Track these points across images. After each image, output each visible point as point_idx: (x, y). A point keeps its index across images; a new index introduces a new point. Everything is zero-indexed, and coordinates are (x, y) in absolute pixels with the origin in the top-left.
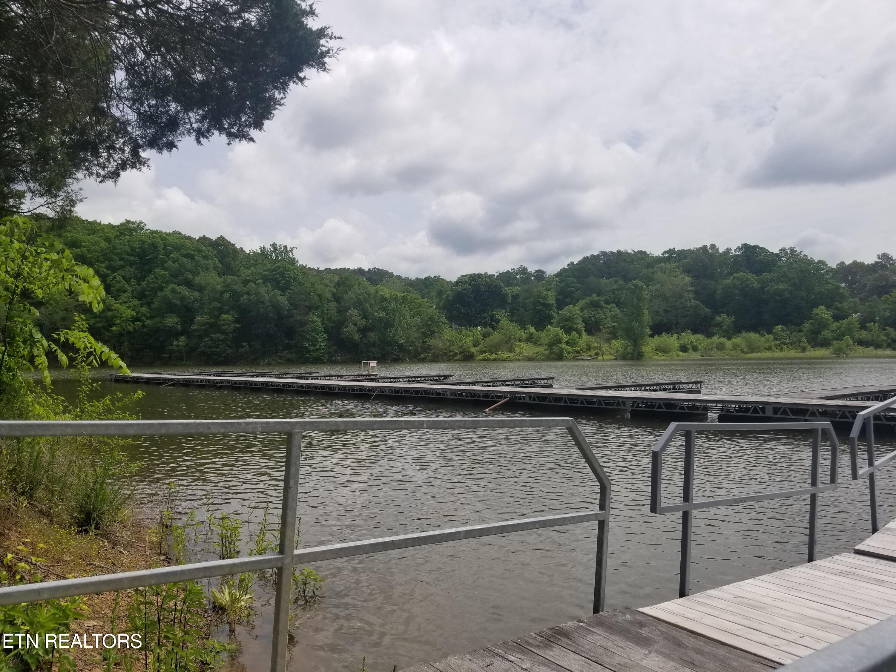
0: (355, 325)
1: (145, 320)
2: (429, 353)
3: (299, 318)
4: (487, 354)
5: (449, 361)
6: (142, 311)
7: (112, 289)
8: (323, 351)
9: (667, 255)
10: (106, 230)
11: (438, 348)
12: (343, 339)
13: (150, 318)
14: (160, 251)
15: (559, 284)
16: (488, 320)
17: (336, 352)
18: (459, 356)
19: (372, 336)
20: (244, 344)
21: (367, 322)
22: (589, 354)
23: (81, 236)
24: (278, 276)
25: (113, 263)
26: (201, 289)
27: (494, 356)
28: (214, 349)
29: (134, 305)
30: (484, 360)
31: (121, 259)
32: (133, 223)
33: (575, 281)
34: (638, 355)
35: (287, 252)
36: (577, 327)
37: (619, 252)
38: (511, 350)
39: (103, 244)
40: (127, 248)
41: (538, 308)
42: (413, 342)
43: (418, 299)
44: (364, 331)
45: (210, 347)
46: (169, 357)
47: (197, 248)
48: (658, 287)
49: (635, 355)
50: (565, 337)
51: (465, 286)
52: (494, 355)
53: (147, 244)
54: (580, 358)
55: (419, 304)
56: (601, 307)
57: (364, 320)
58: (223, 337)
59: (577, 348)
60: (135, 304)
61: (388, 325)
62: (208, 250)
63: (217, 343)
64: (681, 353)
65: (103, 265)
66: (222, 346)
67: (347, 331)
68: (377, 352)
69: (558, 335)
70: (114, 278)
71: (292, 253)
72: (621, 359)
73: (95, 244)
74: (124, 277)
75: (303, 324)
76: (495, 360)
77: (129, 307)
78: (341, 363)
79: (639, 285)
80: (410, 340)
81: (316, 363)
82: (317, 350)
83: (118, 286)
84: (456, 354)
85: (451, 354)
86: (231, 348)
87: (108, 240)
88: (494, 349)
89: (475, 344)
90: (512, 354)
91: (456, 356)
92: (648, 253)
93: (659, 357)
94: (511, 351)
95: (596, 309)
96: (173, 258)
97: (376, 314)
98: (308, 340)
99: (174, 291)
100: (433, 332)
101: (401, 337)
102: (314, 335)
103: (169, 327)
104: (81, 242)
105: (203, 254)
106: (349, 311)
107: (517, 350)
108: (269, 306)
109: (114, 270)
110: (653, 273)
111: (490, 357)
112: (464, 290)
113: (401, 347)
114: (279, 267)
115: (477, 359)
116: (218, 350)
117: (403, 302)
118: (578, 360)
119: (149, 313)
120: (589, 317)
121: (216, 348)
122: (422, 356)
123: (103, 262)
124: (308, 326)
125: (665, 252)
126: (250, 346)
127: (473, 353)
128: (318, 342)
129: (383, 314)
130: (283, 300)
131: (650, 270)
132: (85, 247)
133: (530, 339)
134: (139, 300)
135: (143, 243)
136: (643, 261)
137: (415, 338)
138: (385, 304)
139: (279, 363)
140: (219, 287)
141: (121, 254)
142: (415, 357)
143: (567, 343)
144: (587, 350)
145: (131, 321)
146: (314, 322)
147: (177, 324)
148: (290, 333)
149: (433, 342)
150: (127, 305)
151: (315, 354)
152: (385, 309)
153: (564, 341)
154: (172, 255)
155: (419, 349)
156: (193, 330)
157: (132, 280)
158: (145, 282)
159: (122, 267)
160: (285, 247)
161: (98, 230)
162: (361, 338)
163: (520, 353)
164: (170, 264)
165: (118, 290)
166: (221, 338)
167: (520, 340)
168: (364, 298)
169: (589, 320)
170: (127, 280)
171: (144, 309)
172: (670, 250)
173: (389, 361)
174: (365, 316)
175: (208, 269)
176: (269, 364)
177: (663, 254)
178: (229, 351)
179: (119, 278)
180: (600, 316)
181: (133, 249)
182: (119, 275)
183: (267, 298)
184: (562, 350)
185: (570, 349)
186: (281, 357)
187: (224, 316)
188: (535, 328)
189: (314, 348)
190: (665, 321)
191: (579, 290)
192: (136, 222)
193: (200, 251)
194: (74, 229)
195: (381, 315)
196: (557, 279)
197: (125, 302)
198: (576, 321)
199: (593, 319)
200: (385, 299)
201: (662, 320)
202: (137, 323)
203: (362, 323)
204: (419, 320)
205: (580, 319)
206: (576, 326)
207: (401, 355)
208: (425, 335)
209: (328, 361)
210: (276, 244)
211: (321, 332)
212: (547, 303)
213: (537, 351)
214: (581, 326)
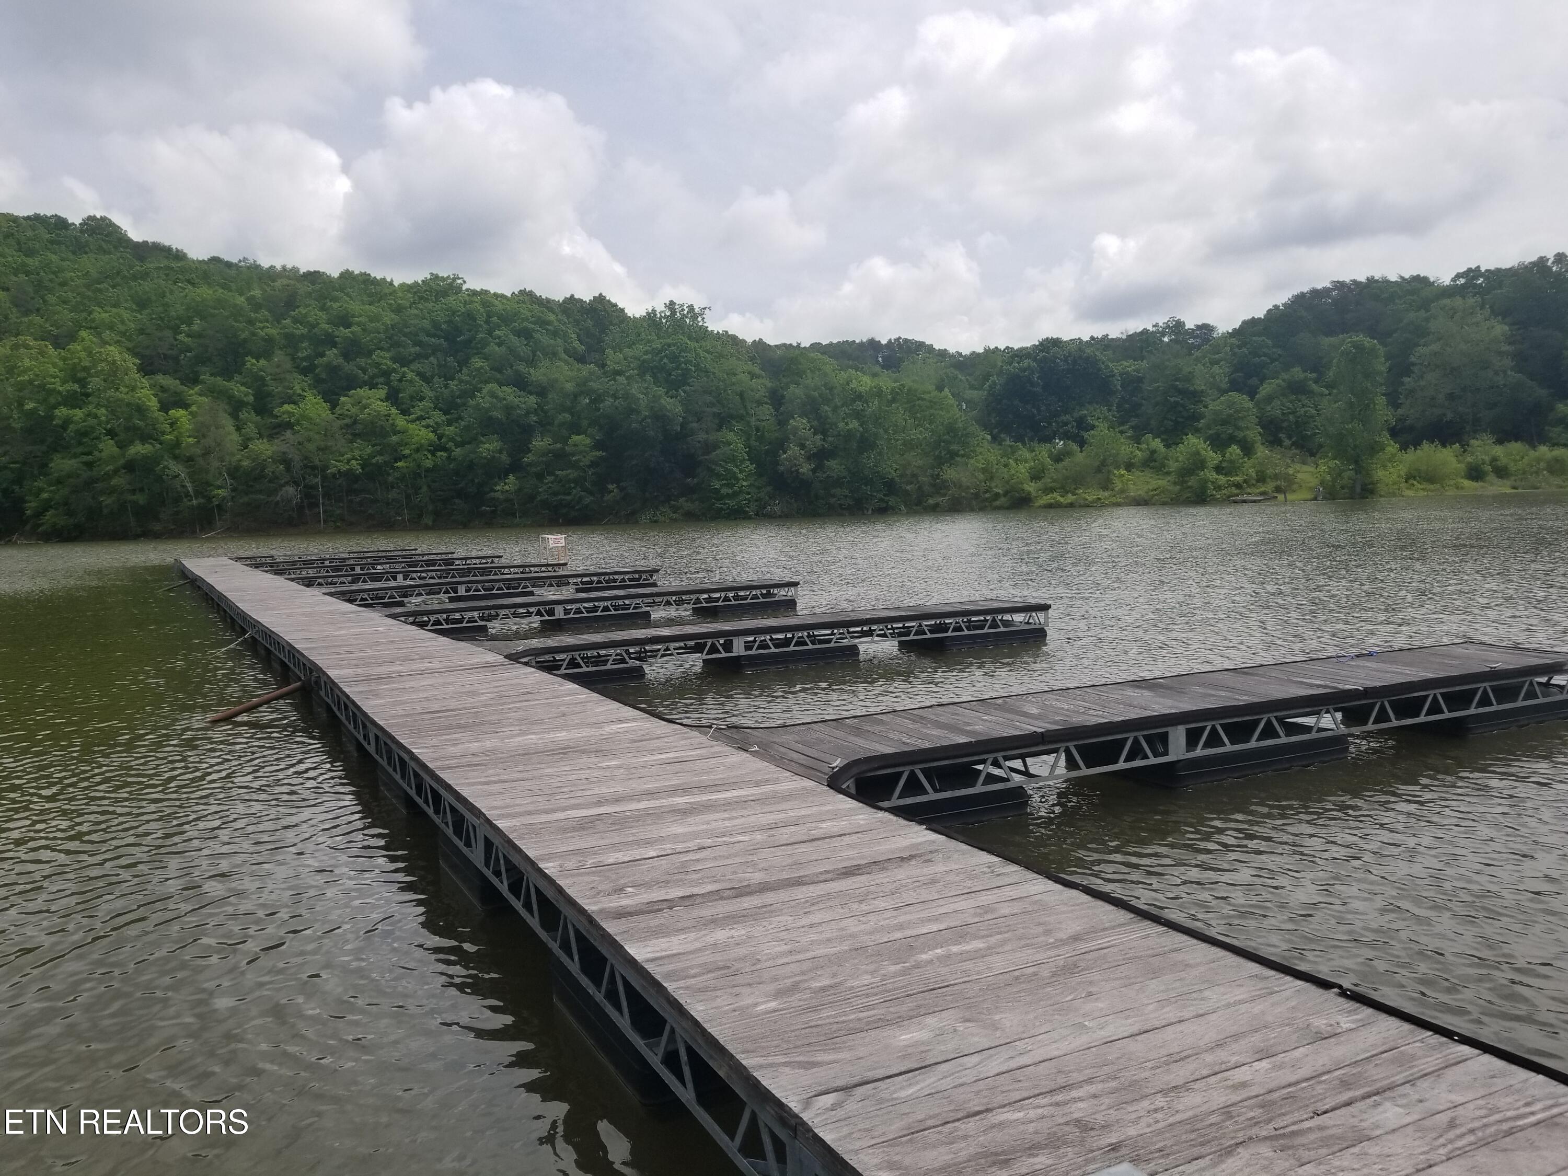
0: (802, 446)
1: (453, 448)
2: (945, 495)
3: (702, 436)
4: (1055, 495)
5: (982, 509)
6: (447, 433)
7: (401, 395)
8: (747, 497)
9: (1463, 281)
10: (400, 294)
11: (961, 486)
12: (783, 473)
13: (461, 444)
14: (481, 326)
15: (1237, 350)
16: (1072, 428)
17: (770, 498)
18: (1002, 501)
19: (835, 466)
20: (610, 487)
21: (824, 440)
22: (1262, 489)
23: (355, 307)
24: (665, 360)
25: (402, 350)
26: (542, 392)
27: (1070, 498)
28: (563, 497)
29: (436, 423)
30: (1050, 506)
31: (416, 344)
32: (443, 279)
33: (1270, 342)
34: (1362, 490)
35: (694, 317)
36: (1245, 436)
37: (1371, 281)
38: (1106, 485)
39: (389, 318)
40: (426, 324)
41: (1172, 400)
42: (914, 476)
43: (929, 393)
44: (819, 457)
45: (555, 494)
46: (494, 512)
47: (540, 318)
48: (1435, 347)
49: (1358, 489)
50: (1213, 457)
51: (1026, 363)
52: (1070, 495)
53: (459, 316)
54: (1239, 498)
55: (931, 401)
56: (1310, 393)
57: (819, 437)
58: (576, 474)
59: (1238, 479)
60: (439, 420)
61: (866, 444)
62: (559, 321)
63: (567, 486)
64: (1467, 483)
65: (387, 355)
66: (574, 491)
67: (786, 459)
68: (846, 496)
69: (1198, 453)
70: (404, 375)
71: (703, 319)
72: (1324, 498)
73: (374, 318)
74: (420, 374)
75: (710, 447)
76: (1071, 505)
77: (427, 427)
78: (780, 517)
79: (1367, 345)
80: (908, 472)
81: (736, 519)
82: (735, 495)
83: (410, 390)
84: (997, 496)
85: (987, 495)
86: (591, 493)
87: (398, 310)
88: (1072, 483)
89: (1036, 476)
90: (1106, 494)
91: (996, 500)
92: (1432, 280)
93: (1418, 491)
94: (1105, 488)
95: (1299, 397)
96: (499, 337)
97: (841, 425)
98: (718, 476)
99: (493, 395)
100: (953, 455)
101: (890, 466)
102: (730, 466)
103: (485, 458)
104: (353, 316)
105: (549, 327)
106: (791, 421)
107: (1118, 485)
108: (646, 417)
109: (404, 362)
110: (1427, 320)
111: (1062, 500)
112: (1024, 370)
113: (890, 487)
114: (669, 346)
115: (1037, 504)
116: (568, 498)
117: (894, 400)
118: (1235, 502)
119: (461, 436)
120: (1283, 414)
121: (565, 494)
122: (931, 501)
123: (388, 350)
124: (718, 452)
125: (1458, 276)
126: (622, 489)
127: (1029, 493)
128: (737, 479)
129: (854, 424)
130: (672, 405)
131: (1423, 313)
132: (358, 324)
133: (1152, 463)
134: (445, 414)
135: (454, 313)
136: (1415, 297)
137: (918, 467)
138: (858, 405)
139: (671, 519)
140: (569, 386)
141: (417, 335)
142: (919, 503)
143: (1218, 469)
144: (1258, 481)
145: (429, 451)
146: (729, 444)
147: (500, 452)
148: (690, 464)
149: (950, 473)
150: (424, 423)
151: (731, 503)
152: (858, 415)
153: (1211, 464)
154: (497, 332)
155: (926, 488)
156: (530, 465)
157: (436, 379)
158: (455, 382)
159: (418, 357)
160: (691, 308)
161: (386, 294)
162: (814, 471)
163: (1122, 491)
164: (493, 348)
165: (412, 398)
166: (571, 476)
167: (1129, 467)
168: (820, 395)
169: (1283, 421)
170: (427, 379)
171: (450, 430)
172: (1470, 270)
173: (870, 512)
174: (822, 429)
175: (555, 354)
176: (656, 521)
177: (1454, 280)
178: (588, 500)
179: (410, 375)
180: (1306, 412)
181: (436, 324)
182: (413, 371)
183: (643, 400)
184: (1204, 483)
185: (1222, 479)
186: (675, 509)
187: (576, 438)
188: (1162, 441)
189: (730, 491)
190: (1450, 416)
191: (1276, 360)
192: (448, 277)
193: (543, 323)
194: (347, 295)
195: (851, 426)
196: (1233, 340)
197: (418, 419)
198: (1241, 424)
199: (1291, 417)
200: (859, 397)
201: (1444, 415)
202: (439, 454)
203: (815, 441)
204: (928, 434)
205: (1254, 420)
206: (1242, 434)
207: (892, 501)
208: (940, 462)
209: (757, 514)
210: (675, 304)
211: (742, 461)
212: (1192, 388)
213: (1156, 486)
214: (1254, 434)
